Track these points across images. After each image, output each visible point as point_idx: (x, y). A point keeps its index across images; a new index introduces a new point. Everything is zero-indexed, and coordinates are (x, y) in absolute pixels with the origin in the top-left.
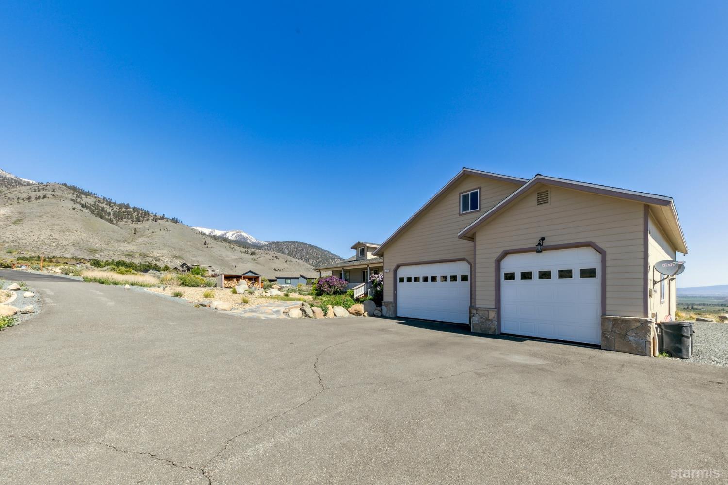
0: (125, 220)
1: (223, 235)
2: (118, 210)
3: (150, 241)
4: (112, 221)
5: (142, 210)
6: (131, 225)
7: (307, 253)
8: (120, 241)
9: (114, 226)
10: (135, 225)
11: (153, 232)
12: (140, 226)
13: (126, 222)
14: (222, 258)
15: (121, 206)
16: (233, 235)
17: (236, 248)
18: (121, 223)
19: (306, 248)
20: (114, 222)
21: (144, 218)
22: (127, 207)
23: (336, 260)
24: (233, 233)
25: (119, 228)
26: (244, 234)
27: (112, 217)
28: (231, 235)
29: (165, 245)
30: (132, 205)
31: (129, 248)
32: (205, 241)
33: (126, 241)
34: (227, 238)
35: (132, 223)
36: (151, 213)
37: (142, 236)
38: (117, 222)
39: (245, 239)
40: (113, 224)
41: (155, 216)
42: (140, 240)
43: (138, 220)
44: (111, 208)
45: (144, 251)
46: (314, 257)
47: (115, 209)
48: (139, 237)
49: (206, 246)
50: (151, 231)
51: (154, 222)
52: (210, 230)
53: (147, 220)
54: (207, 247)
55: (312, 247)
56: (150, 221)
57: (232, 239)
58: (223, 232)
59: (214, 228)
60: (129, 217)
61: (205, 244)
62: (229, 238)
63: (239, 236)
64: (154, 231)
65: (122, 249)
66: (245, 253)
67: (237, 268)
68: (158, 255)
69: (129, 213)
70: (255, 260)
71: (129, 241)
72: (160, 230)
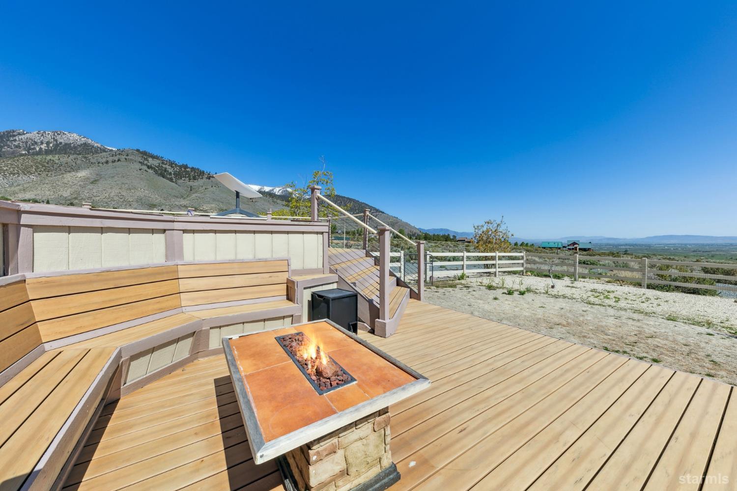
0: (183, 179)
1: (271, 191)
2: (178, 170)
3: (203, 196)
4: (173, 180)
5: (198, 169)
6: (187, 183)
8: (177, 197)
9: (174, 184)
10: (191, 183)
11: (206, 189)
12: (195, 184)
13: (184, 180)
15: (181, 167)
16: (280, 190)
17: (280, 201)
18: (180, 181)
21: (199, 176)
22: (186, 167)
24: (280, 188)
25: (177, 186)
26: (289, 190)
27: (173, 176)
28: (278, 191)
29: (214, 200)
30: (190, 166)
31: (183, 203)
33: (182, 197)
34: (274, 193)
35: (189, 181)
36: (205, 172)
37: (196, 192)
38: (176, 180)
39: (291, 194)
40: (173, 182)
41: (209, 174)
42: (194, 195)
43: (194, 178)
44: (172, 169)
47: (176, 169)
48: (194, 193)
50: (204, 188)
51: (208, 180)
52: (260, 187)
53: (202, 178)
54: (252, 201)
56: (205, 179)
57: (279, 194)
58: (271, 188)
59: (263, 185)
60: (187, 175)
62: (276, 193)
63: (285, 191)
64: (207, 187)
65: (177, 203)
68: (207, 208)
69: (187, 173)
71: (185, 197)
72: (212, 187)
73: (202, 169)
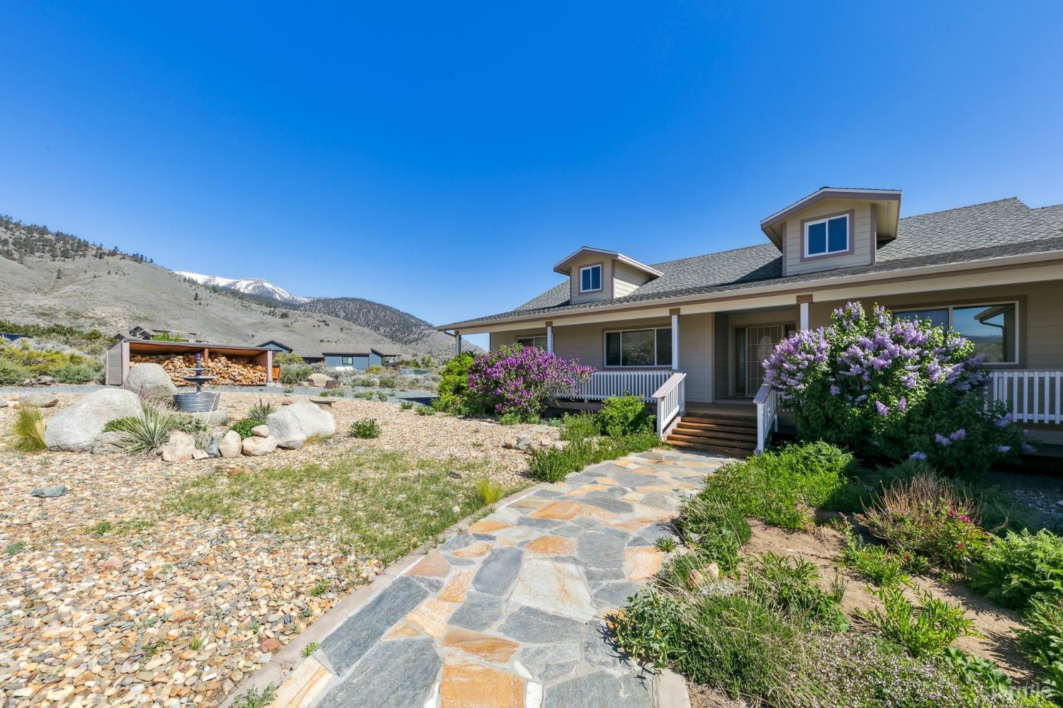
0: (37, 254)
1: (231, 285)
2: (24, 237)
3: (89, 291)
4: (12, 255)
5: (73, 238)
6: (50, 263)
7: (376, 317)
8: (27, 290)
9: (15, 263)
10: (59, 264)
11: (95, 277)
12: (68, 265)
13: (42, 257)
14: (226, 322)
15: (30, 230)
16: (248, 285)
17: (254, 306)
18: (29, 259)
19: (374, 309)
20: (16, 255)
21: (76, 251)
22: (43, 231)
23: (422, 327)
24: (249, 282)
25: (26, 268)
26: (267, 285)
27: (11, 247)
28: (244, 286)
29: (117, 299)
30: (50, 229)
31: (46, 302)
32: (197, 294)
33: (39, 290)
34: (238, 290)
35: (54, 260)
36: (91, 243)
37: (72, 282)
38: (21, 256)
39: (272, 293)
40: (14, 259)
41: (100, 249)
42: (68, 289)
43: (65, 255)
44: (9, 232)
45: (75, 307)
46: (387, 324)
47: (17, 234)
48: (66, 284)
49: (198, 302)
50: (90, 274)
51: (97, 259)
52: (207, 277)
53: (84, 256)
54: (200, 304)
55: (385, 308)
56: (89, 257)
57: (246, 292)
58: (230, 281)
59: (214, 274)
60: (47, 248)
61: (196, 299)
62: (242, 290)
63: (259, 288)
64: (96, 274)
65: (31, 303)
66: (269, 314)
67: (255, 338)
68: (103, 315)
69: (46, 243)
70: (287, 326)
71: (46, 290)
72: (109, 273)
73: (82, 236)
